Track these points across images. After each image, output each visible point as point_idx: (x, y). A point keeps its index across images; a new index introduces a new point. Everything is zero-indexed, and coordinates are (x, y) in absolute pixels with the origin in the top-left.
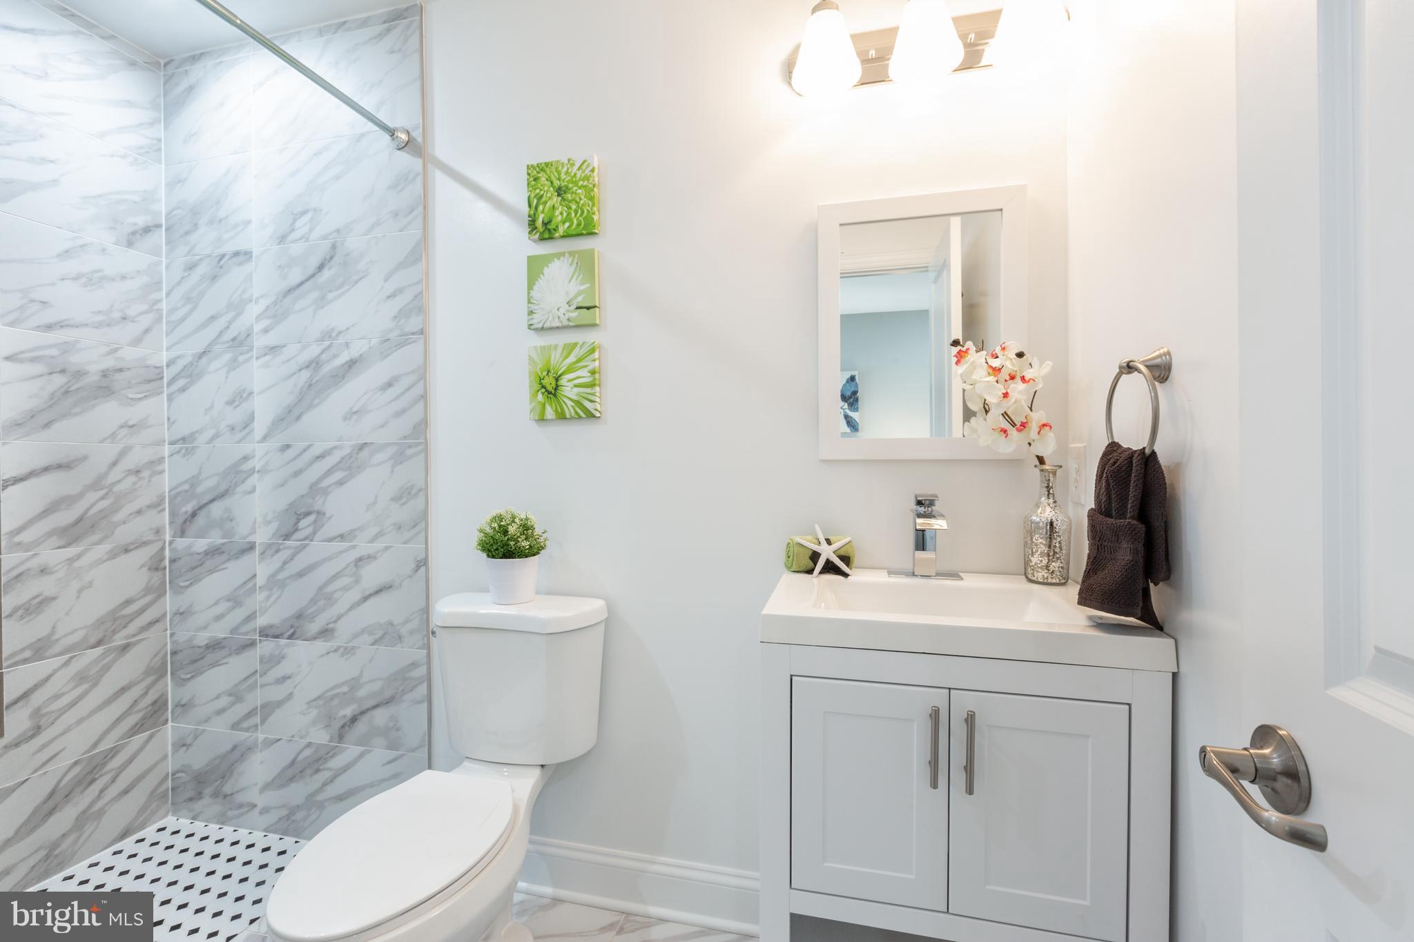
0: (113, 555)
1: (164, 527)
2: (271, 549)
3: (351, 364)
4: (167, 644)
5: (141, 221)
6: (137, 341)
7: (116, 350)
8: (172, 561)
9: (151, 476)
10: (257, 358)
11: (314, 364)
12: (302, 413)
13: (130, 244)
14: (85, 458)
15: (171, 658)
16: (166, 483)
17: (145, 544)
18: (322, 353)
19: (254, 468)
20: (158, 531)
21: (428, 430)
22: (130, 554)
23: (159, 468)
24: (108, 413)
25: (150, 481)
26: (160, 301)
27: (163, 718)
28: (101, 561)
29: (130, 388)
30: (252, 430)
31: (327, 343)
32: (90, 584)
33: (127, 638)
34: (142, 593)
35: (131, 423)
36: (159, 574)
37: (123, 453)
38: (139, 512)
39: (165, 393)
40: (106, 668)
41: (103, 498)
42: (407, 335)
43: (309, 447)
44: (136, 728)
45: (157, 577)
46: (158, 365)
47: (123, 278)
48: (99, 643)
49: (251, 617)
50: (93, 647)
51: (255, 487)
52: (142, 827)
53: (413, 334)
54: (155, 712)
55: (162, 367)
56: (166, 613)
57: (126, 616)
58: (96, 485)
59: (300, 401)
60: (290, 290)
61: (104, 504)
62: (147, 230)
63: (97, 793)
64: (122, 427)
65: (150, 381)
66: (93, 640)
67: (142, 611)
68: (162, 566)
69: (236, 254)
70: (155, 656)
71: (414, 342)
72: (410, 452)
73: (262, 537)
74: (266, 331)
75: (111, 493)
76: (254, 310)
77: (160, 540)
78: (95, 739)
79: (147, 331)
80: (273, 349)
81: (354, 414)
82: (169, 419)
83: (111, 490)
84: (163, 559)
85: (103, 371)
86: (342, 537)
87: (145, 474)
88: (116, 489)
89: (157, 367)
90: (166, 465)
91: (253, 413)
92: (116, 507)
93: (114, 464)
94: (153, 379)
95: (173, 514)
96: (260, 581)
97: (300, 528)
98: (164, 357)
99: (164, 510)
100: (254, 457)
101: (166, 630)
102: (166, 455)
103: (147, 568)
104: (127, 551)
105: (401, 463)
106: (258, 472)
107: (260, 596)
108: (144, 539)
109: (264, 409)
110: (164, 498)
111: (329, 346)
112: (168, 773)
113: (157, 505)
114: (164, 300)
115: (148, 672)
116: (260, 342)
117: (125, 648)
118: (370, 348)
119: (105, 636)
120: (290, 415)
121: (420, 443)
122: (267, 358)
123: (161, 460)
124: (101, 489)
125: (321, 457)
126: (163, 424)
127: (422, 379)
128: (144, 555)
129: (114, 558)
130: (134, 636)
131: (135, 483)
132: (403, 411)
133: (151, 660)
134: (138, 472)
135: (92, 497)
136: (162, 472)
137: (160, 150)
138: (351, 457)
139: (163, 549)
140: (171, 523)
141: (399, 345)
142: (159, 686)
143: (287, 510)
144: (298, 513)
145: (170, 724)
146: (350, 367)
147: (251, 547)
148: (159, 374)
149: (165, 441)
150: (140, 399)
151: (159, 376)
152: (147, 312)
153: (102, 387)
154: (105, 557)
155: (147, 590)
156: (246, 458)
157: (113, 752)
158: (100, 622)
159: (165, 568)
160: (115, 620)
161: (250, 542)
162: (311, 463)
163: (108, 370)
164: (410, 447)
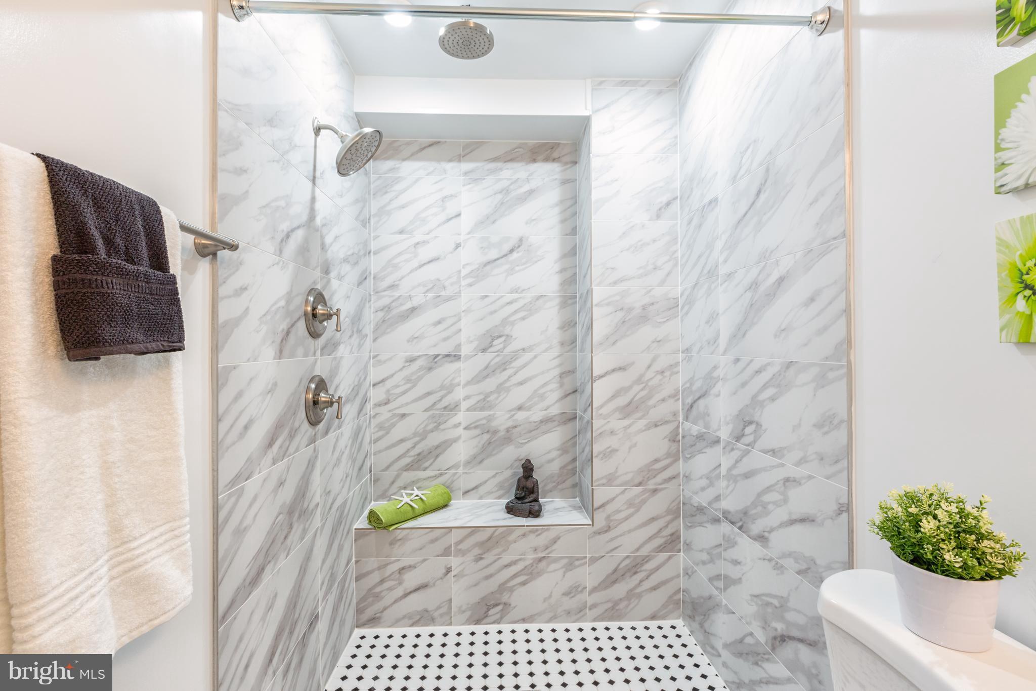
0: (648, 427)
1: (679, 412)
2: (729, 448)
3: (781, 280)
4: (680, 495)
5: (664, 199)
6: (662, 283)
7: (650, 291)
8: (683, 437)
9: (671, 375)
10: (721, 285)
11: (754, 285)
12: (747, 330)
13: (658, 217)
14: (633, 363)
15: (683, 507)
16: (680, 380)
17: (667, 422)
18: (759, 275)
19: (719, 376)
20: (675, 414)
21: (852, 351)
22: (659, 428)
23: (675, 370)
24: (646, 333)
25: (670, 379)
26: (676, 252)
27: (677, 548)
28: (641, 431)
29: (658, 315)
30: (718, 345)
31: (763, 263)
32: (635, 445)
33: (655, 484)
34: (665, 456)
35: (658, 339)
36: (676, 444)
37: (654, 360)
38: (663, 400)
39: (680, 316)
40: (644, 502)
41: (642, 390)
42: (829, 241)
43: (751, 361)
44: (661, 548)
45: (674, 446)
46: (675, 297)
47: (654, 241)
48: (640, 484)
49: (718, 498)
50: (637, 486)
51: (720, 391)
52: (663, 618)
53: (835, 239)
54: (672, 541)
55: (678, 298)
56: (680, 473)
57: (655, 470)
58: (639, 381)
59: (745, 319)
60: (739, 222)
61: (643, 393)
62: (668, 204)
63: (637, 582)
64: (653, 342)
65: (670, 309)
66: (637, 481)
67: (665, 468)
68: (677, 439)
69: (710, 202)
70: (673, 501)
71: (836, 247)
72: (831, 375)
73: (724, 434)
74: (725, 261)
75: (647, 387)
76: (719, 244)
77: (675, 421)
78: (637, 546)
79: (669, 274)
80: (730, 275)
81: (783, 331)
82: (681, 335)
83: (647, 384)
84: (678, 435)
85: (643, 306)
86: (773, 452)
87: (667, 374)
88: (650, 384)
89: (674, 299)
90: (680, 367)
91: (719, 330)
92: (649, 397)
93: (649, 367)
94: (672, 307)
95: (683, 404)
96: (723, 471)
97: (746, 433)
98: (680, 289)
99: (678, 399)
100: (719, 367)
101: (680, 485)
102: (680, 361)
103: (668, 439)
104: (656, 426)
105: (823, 387)
106: (722, 379)
107: (724, 483)
108: (666, 419)
109: (725, 326)
110: (679, 391)
111: (764, 267)
112: (680, 588)
113: (674, 396)
114: (679, 250)
115: (668, 512)
116: (723, 270)
117: (655, 491)
118: (795, 262)
119: (643, 480)
120: (739, 333)
121: (843, 366)
122: (726, 283)
123: (677, 364)
124: (642, 384)
125: (758, 372)
126: (679, 338)
127: (843, 291)
128: (667, 429)
129: (649, 430)
130: (660, 484)
131: (661, 380)
132: (825, 328)
133: (671, 504)
134: (663, 372)
135: (637, 388)
136: (678, 372)
137: (677, 144)
138: (780, 375)
139: (678, 427)
140: (682, 409)
141: (820, 254)
142: (675, 523)
143: (738, 415)
144: (744, 420)
145: (682, 553)
146: (779, 284)
147: (717, 441)
148: (677, 303)
149: (679, 350)
150: (664, 322)
151: (677, 304)
152: (669, 260)
153: (642, 317)
154: (644, 428)
155: (668, 455)
156: (715, 368)
157: (647, 559)
158: (641, 470)
159: (679, 441)
160: (649, 471)
161: (718, 437)
162: (752, 377)
163: (645, 304)
164: (831, 369)
